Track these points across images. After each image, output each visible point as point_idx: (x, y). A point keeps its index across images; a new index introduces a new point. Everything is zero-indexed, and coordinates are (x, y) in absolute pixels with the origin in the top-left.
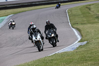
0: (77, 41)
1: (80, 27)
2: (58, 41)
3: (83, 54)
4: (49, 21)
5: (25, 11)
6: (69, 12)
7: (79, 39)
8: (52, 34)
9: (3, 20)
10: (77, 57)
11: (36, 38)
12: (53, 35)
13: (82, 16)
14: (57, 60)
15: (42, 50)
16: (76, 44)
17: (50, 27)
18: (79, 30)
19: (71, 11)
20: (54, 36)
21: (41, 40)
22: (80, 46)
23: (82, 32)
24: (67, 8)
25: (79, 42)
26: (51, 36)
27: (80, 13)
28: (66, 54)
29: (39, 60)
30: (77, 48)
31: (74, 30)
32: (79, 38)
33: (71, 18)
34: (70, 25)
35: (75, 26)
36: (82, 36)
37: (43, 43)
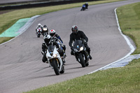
0: (130, 53)
1: (134, 33)
2: (91, 58)
3: (137, 71)
4: (76, 28)
5: (56, 11)
6: (119, 11)
7: (133, 51)
8: (80, 47)
9: (24, 23)
10: (129, 76)
11: (52, 55)
12: (82, 49)
13: (137, 18)
14: (101, 80)
15: (62, 72)
16: (128, 57)
17: (77, 36)
18: (132, 37)
19: (121, 10)
20: (83, 51)
21: (59, 56)
22: (134, 61)
23: (137, 40)
24: (115, 6)
25: (132, 54)
26: (79, 49)
27: (135, 14)
28: (114, 71)
29: (75, 80)
30: (130, 64)
31: (125, 37)
32: (133, 49)
33: (121, 20)
34: (120, 30)
35: (127, 32)
36: (136, 45)
37: (64, 62)
